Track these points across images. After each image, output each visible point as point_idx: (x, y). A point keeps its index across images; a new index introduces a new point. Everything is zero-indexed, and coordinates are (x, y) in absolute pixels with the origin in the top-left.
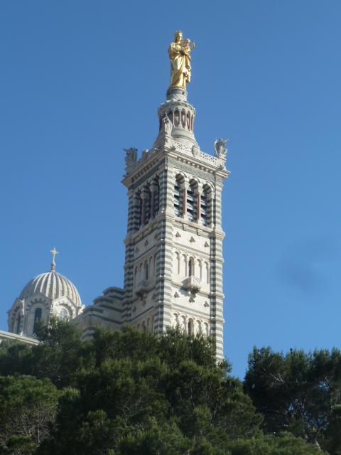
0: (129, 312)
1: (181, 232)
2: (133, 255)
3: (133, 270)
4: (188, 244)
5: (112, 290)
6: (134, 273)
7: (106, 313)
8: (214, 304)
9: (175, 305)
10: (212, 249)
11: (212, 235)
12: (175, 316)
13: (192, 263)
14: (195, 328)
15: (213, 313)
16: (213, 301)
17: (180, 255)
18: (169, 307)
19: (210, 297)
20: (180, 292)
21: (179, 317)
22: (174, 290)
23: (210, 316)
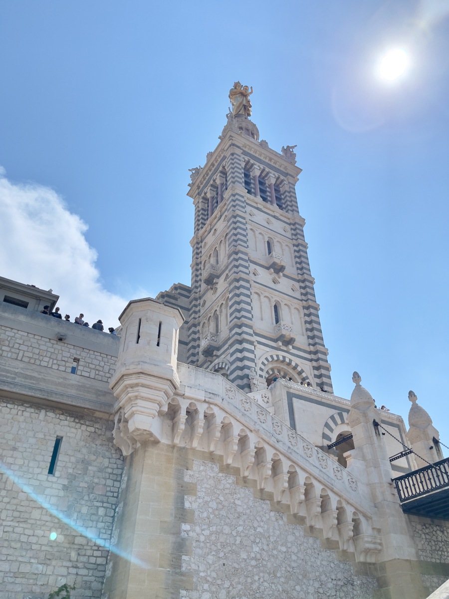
0: (197, 309)
1: (255, 211)
2: (201, 252)
3: (202, 266)
4: (265, 224)
6: (202, 268)
8: (304, 288)
9: (254, 282)
10: (292, 234)
11: (292, 222)
12: (256, 296)
13: (272, 245)
14: (284, 313)
15: (304, 298)
16: (303, 285)
17: (257, 233)
18: (248, 281)
19: (298, 281)
20: (260, 270)
21: (262, 297)
22: (252, 266)
23: (302, 300)
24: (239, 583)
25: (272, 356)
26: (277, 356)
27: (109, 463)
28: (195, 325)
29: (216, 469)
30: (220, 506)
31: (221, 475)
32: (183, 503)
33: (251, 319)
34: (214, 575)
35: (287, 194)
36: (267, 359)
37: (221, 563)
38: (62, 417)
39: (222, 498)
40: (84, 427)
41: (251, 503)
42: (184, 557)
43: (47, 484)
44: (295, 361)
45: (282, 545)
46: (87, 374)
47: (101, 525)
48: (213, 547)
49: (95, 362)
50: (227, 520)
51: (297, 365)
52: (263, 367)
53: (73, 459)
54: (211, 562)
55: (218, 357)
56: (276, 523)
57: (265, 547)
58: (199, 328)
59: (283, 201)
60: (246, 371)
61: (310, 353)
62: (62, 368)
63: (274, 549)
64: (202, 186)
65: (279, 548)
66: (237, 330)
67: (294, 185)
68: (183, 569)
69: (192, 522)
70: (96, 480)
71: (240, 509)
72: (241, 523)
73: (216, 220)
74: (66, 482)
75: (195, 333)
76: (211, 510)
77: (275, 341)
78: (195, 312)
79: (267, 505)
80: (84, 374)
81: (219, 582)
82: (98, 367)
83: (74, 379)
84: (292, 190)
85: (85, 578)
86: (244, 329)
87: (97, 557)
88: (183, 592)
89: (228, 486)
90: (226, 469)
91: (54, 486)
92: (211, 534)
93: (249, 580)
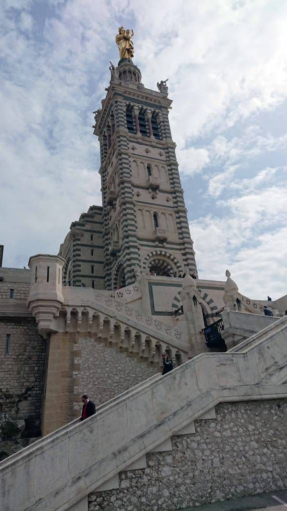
1: (136, 145)
2: (106, 179)
4: (145, 154)
5: (93, 208)
7: (88, 227)
8: (175, 198)
9: (138, 202)
10: (166, 157)
11: (165, 146)
12: (139, 212)
13: (151, 169)
14: (161, 220)
15: (175, 205)
16: (174, 195)
17: (138, 163)
18: (131, 203)
19: (171, 193)
20: (141, 191)
21: (144, 211)
22: (136, 190)
23: (173, 208)
24: (107, 395)
25: (152, 253)
26: (156, 251)
27: (38, 344)
28: (107, 234)
29: (93, 340)
30: (95, 359)
31: (96, 343)
32: (73, 361)
33: (135, 231)
34: (92, 393)
35: (162, 124)
36: (148, 255)
37: (96, 387)
38: (8, 324)
39: (96, 355)
40: (21, 327)
41: (114, 355)
42: (75, 387)
43: (5, 360)
44: (169, 252)
45: (133, 374)
46: (19, 297)
47: (37, 375)
48: (92, 380)
49: (23, 289)
50: (99, 366)
51: (170, 255)
52: (145, 261)
53: (17, 345)
54: (90, 388)
55: (120, 256)
56: (130, 363)
57: (122, 376)
58: (109, 236)
59: (159, 130)
60: (133, 267)
61: (180, 244)
62: (5, 297)
63: (128, 376)
64: (102, 126)
65: (131, 375)
66: (126, 240)
67: (167, 115)
68: (75, 393)
69: (79, 369)
70: (31, 354)
71: (107, 359)
72: (108, 366)
73: (112, 155)
74: (15, 357)
75: (107, 239)
76: (90, 362)
77: (154, 241)
78: (106, 225)
79: (124, 355)
80: (18, 297)
81: (95, 396)
82: (25, 292)
83: (12, 301)
84: (165, 120)
85: (31, 401)
86: (131, 239)
87: (36, 390)
88: (75, 403)
89: (100, 348)
90: (99, 340)
91: (10, 359)
92: (90, 374)
93: (112, 393)
